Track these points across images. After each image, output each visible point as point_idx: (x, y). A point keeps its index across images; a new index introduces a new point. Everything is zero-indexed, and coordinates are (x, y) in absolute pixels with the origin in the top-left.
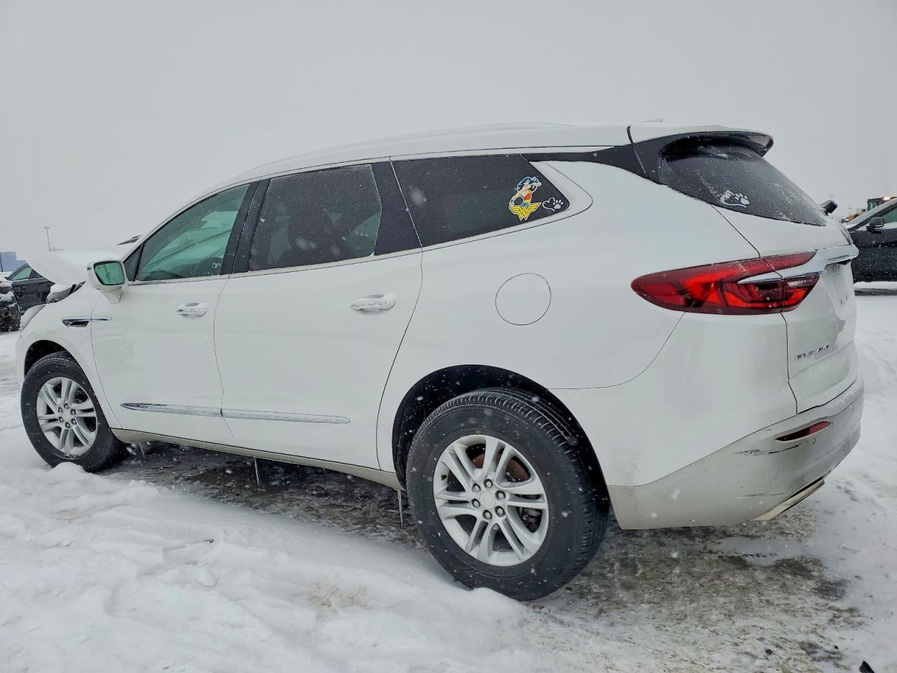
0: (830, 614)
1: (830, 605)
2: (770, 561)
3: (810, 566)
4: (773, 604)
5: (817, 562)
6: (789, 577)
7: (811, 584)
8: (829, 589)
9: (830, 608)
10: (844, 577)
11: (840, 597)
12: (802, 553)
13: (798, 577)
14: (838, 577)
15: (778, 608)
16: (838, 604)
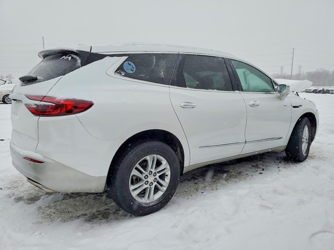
0: (15, 194)
1: (16, 196)
2: (42, 198)
3: (30, 202)
4: (31, 190)
5: (29, 204)
6: (33, 197)
7: (25, 198)
8: (19, 199)
9: (16, 195)
10: (17, 203)
11: (15, 199)
12: (35, 204)
13: (30, 198)
14: (19, 203)
15: (29, 190)
16: (15, 197)
